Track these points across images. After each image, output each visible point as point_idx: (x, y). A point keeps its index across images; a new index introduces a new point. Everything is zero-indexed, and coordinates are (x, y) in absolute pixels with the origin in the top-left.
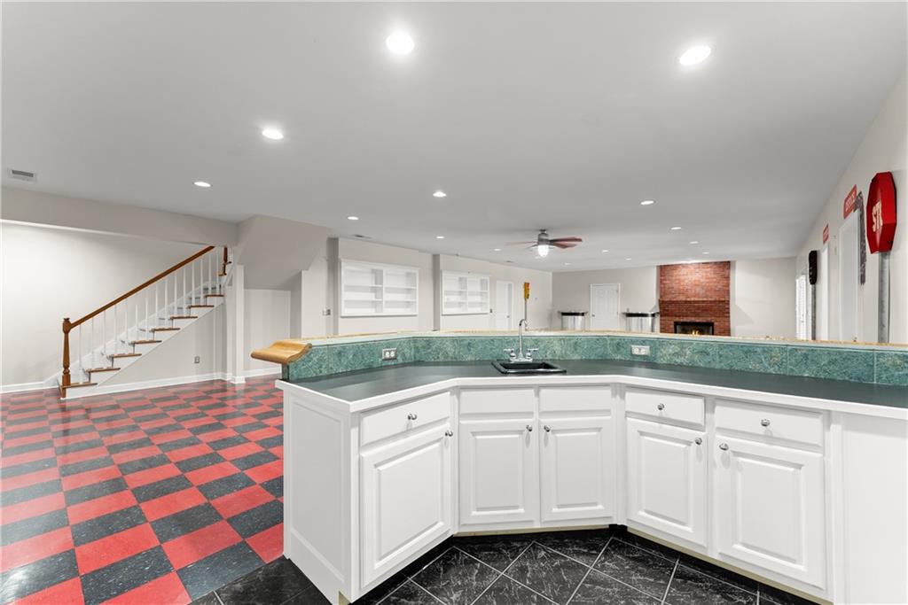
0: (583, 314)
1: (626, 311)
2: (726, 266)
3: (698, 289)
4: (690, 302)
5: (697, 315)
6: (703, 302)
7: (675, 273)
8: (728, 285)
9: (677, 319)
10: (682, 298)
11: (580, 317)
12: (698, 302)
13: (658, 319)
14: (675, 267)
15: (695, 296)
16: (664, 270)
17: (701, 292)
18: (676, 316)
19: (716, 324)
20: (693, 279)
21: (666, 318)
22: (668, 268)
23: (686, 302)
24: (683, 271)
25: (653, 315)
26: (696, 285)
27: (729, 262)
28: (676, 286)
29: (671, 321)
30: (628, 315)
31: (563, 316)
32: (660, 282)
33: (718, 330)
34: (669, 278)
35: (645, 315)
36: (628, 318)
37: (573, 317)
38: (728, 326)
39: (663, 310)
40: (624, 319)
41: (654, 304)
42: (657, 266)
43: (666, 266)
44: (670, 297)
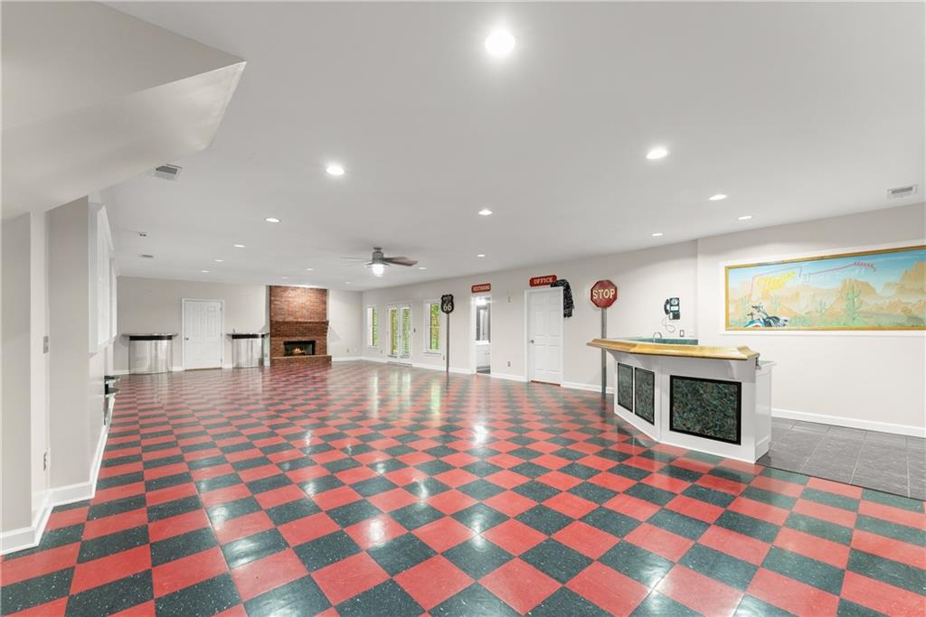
0: (170, 338)
1: (232, 332)
2: (324, 292)
3: (304, 311)
4: (300, 323)
5: (303, 335)
6: (310, 322)
7: (286, 294)
8: (325, 309)
9: (287, 339)
10: (290, 319)
11: (165, 342)
12: (306, 323)
13: (267, 340)
14: (286, 289)
15: (302, 317)
16: (272, 290)
17: (307, 314)
18: (286, 336)
19: (317, 342)
20: (299, 302)
21: (277, 338)
22: (279, 290)
23: (297, 323)
24: (291, 294)
25: (263, 336)
26: (303, 307)
27: (326, 290)
28: (285, 307)
29: (280, 341)
30: (236, 337)
31: (133, 342)
32: (271, 303)
33: (317, 348)
34: (278, 299)
35: (254, 336)
36: (235, 340)
37: (154, 341)
38: (326, 343)
39: (273, 331)
40: (230, 343)
41: (264, 324)
42: (267, 286)
43: (276, 287)
44: (279, 318)
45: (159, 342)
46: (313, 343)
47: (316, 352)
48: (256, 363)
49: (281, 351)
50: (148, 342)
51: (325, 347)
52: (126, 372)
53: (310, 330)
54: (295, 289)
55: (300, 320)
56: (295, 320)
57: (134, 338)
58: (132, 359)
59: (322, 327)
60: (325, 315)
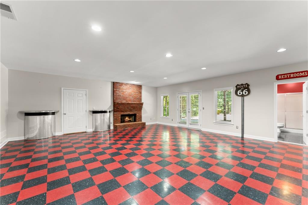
0: (53, 113)
1: (92, 110)
3: (131, 97)
4: (129, 104)
5: (131, 111)
7: (122, 87)
8: (141, 96)
9: (122, 113)
10: (124, 102)
11: (50, 117)
12: (133, 104)
13: (112, 114)
14: (122, 84)
15: (130, 101)
16: (114, 84)
17: (132, 99)
18: (122, 112)
19: (137, 114)
21: (117, 113)
22: (118, 84)
23: (128, 104)
24: (124, 87)
25: (110, 112)
26: (130, 95)
27: (141, 86)
28: (122, 95)
29: (119, 115)
30: (95, 112)
31: (27, 117)
32: (114, 92)
33: (137, 118)
34: (118, 90)
35: (105, 112)
36: (94, 114)
37: (42, 116)
38: (141, 115)
39: (115, 108)
40: (91, 116)
41: (110, 105)
42: (111, 82)
43: (116, 82)
44: (118, 101)
45: (46, 116)
46: (135, 115)
47: (137, 121)
48: (106, 128)
49: (119, 120)
50: (38, 117)
51: (141, 117)
52: (22, 138)
53: (134, 108)
54: (127, 84)
55: (129, 102)
56: (127, 102)
57: (27, 114)
58: (26, 129)
59: (139, 106)
60: (140, 99)
